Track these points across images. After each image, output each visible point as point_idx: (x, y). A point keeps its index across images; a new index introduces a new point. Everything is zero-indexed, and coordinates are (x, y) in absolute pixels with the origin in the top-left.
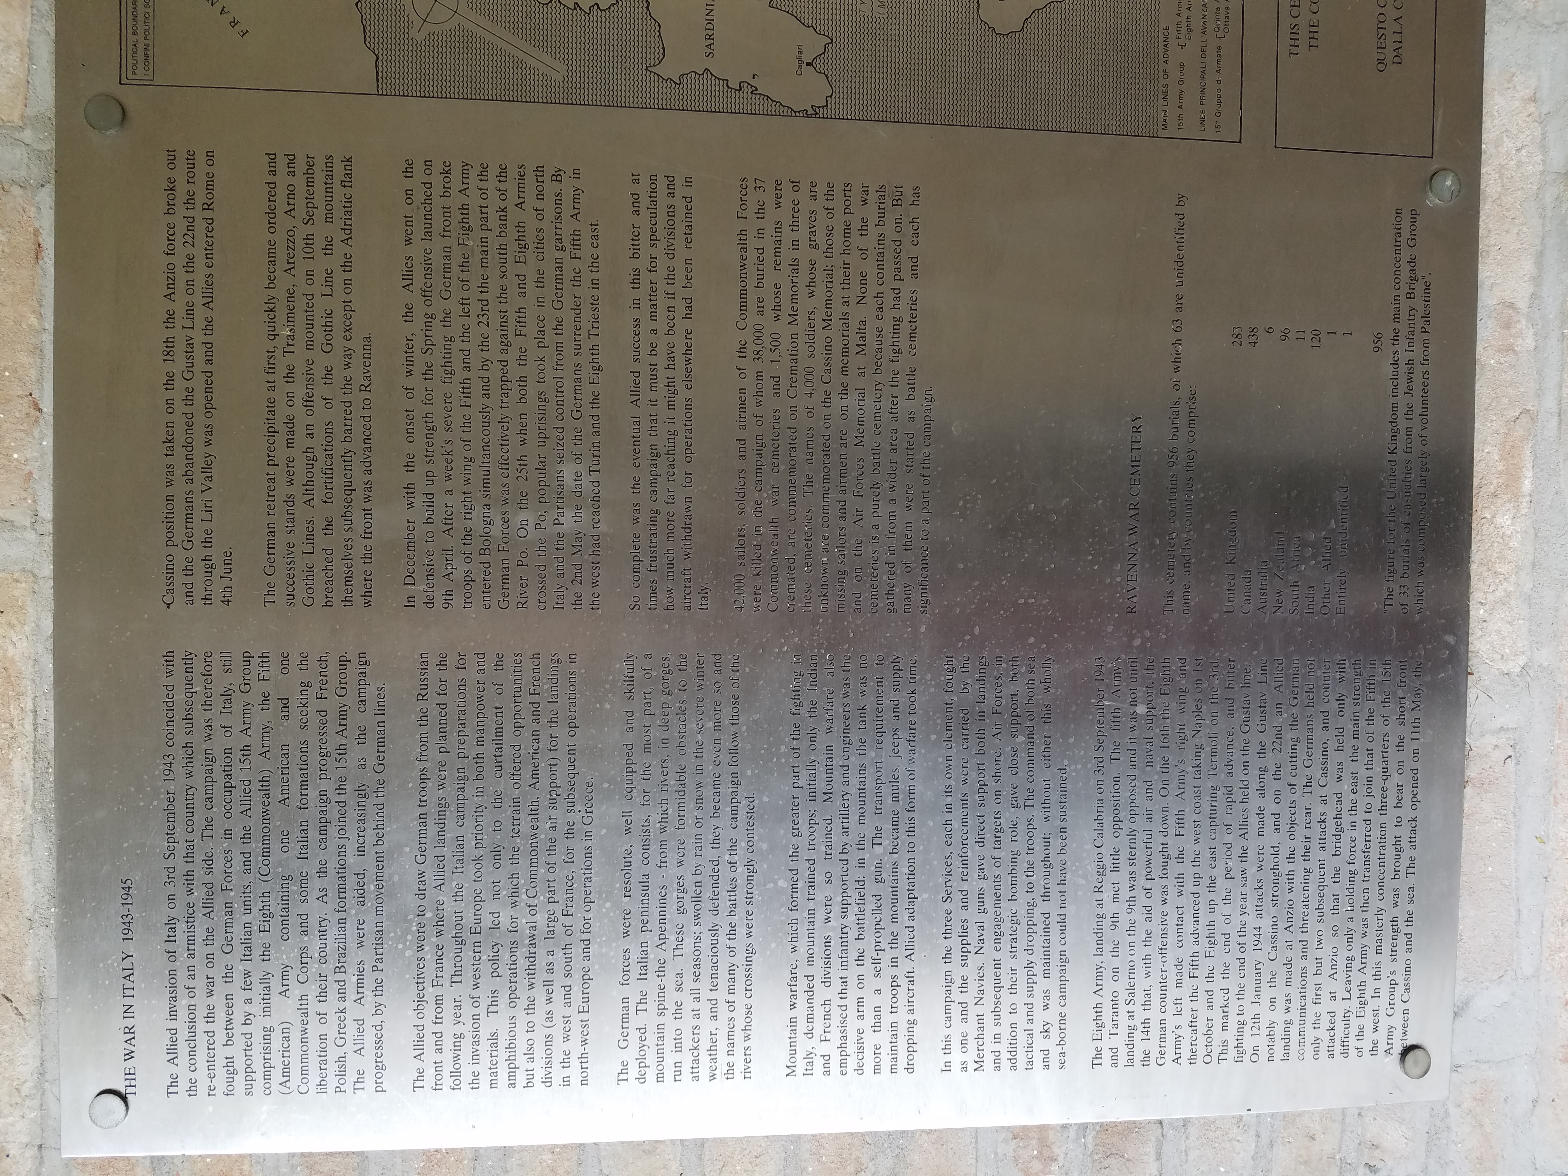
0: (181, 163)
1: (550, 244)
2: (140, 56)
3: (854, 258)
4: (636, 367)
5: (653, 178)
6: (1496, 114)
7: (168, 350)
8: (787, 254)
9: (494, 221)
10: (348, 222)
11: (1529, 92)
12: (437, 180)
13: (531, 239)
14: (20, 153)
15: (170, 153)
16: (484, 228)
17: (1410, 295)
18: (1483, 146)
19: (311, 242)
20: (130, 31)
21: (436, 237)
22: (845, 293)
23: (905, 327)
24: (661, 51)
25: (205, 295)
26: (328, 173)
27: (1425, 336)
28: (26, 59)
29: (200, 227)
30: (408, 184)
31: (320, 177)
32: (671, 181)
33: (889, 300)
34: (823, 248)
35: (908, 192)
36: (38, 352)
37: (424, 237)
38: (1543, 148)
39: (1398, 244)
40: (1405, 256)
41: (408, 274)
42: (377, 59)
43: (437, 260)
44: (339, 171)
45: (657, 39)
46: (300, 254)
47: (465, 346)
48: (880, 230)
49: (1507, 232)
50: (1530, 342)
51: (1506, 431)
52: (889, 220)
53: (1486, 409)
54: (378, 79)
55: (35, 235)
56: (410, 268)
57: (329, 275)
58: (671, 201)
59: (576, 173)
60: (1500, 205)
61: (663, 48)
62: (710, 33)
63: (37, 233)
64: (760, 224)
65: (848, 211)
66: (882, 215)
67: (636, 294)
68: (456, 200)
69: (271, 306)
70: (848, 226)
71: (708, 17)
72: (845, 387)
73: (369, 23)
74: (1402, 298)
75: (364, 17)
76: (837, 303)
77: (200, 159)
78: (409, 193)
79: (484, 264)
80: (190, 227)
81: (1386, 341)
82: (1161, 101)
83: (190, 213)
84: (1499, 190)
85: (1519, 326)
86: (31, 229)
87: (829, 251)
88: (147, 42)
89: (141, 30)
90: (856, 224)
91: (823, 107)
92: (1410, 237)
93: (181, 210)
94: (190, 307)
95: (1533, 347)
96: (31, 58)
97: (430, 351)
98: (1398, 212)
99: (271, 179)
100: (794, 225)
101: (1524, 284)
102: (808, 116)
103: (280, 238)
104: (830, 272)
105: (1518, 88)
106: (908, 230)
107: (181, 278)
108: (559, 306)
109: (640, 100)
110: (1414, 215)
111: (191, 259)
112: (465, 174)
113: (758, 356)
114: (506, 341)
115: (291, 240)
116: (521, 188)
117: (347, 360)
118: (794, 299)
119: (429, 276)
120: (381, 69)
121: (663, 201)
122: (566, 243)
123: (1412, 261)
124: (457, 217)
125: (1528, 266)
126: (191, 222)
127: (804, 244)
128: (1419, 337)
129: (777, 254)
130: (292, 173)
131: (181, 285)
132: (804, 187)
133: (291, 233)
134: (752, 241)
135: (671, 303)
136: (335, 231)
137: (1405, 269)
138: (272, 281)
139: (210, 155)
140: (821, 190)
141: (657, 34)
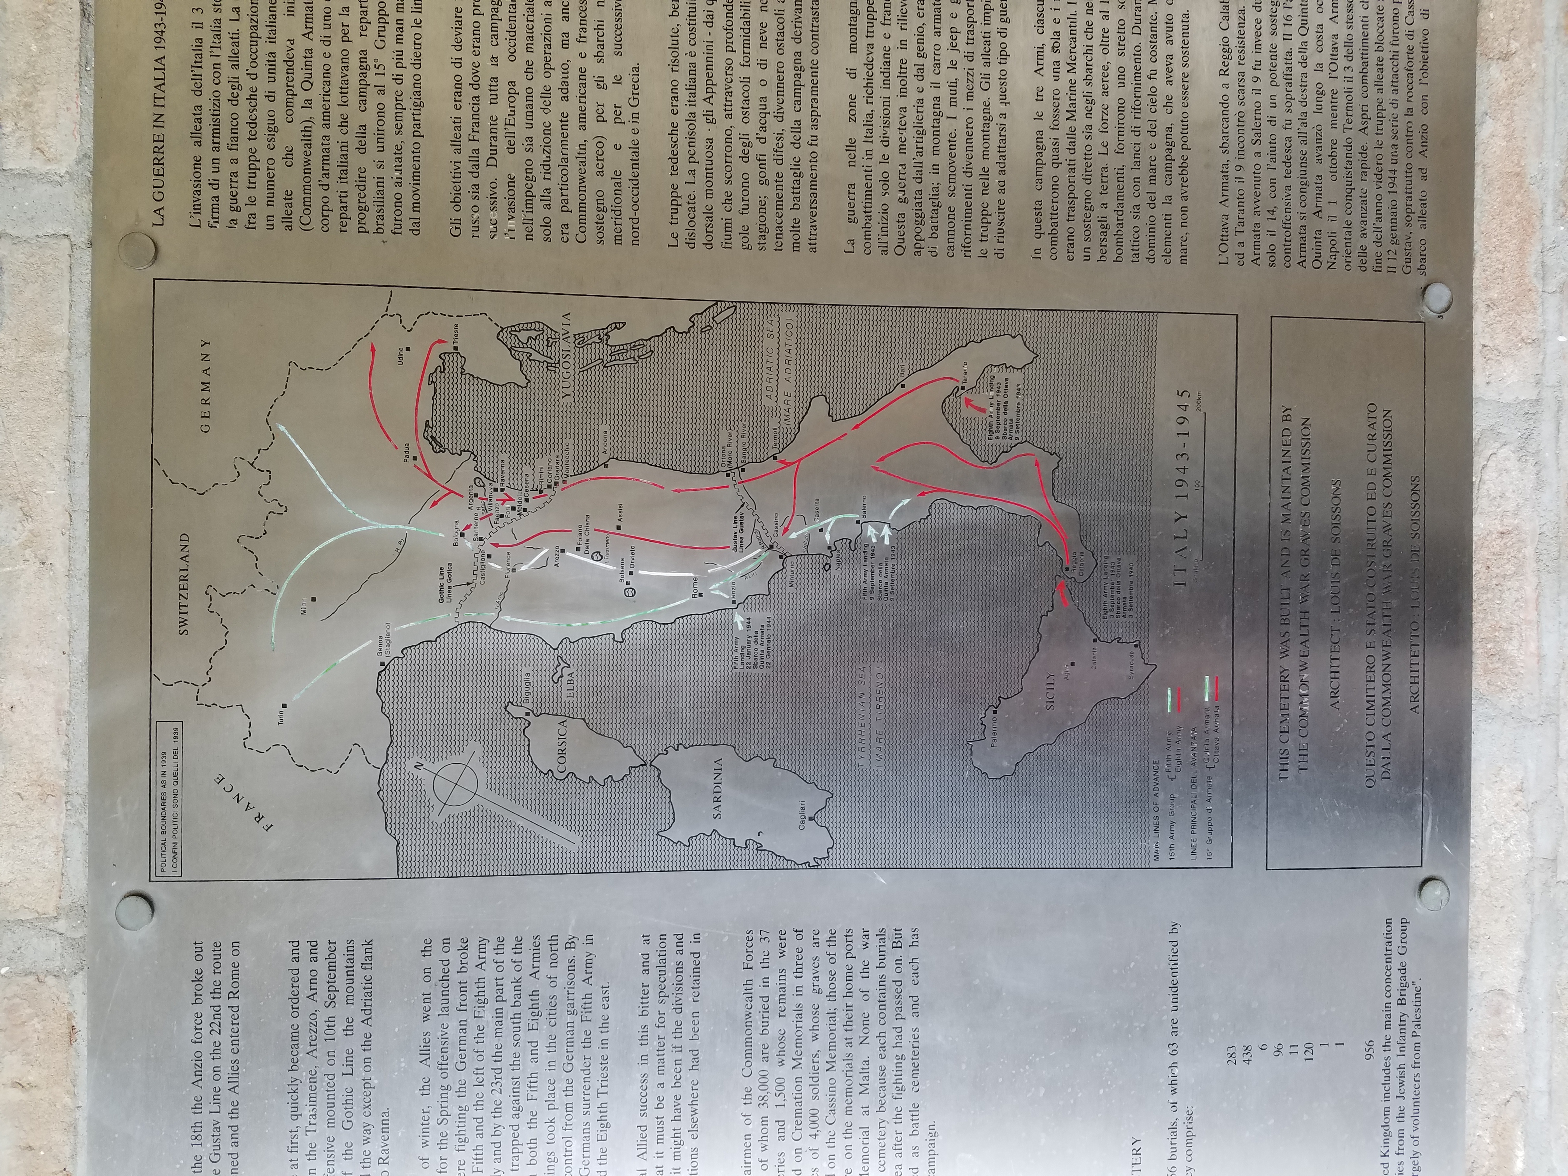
0: (208, 953)
1: (562, 1009)
2: (169, 855)
3: (856, 1000)
4: (644, 1121)
5: (663, 938)
6: (1485, 808)
7: (196, 1134)
8: (791, 1001)
9: (509, 993)
10: (368, 1003)
11: (1515, 784)
12: (454, 956)
13: (543, 1005)
14: (55, 943)
15: (197, 946)
16: (499, 999)
17: (1401, 1002)
18: (1472, 841)
19: (332, 1024)
20: (159, 831)
21: (452, 1011)
22: (849, 1035)
23: (907, 1066)
24: (672, 816)
25: (231, 1080)
26: (350, 957)
27: (1416, 1039)
28: (61, 853)
29: (226, 1015)
30: (426, 962)
31: (341, 961)
32: (680, 937)
33: (891, 1037)
34: (827, 991)
35: (907, 935)
36: (72, 1129)
37: (441, 1012)
38: (1532, 836)
39: (1389, 953)
40: (1395, 965)
41: (425, 1050)
42: (398, 844)
43: (453, 1034)
44: (360, 955)
45: (668, 805)
46: (321, 1035)
47: (479, 1114)
48: (881, 972)
49: (1496, 921)
50: (1520, 1025)
51: (1497, 1114)
52: (890, 962)
53: (1477, 1095)
54: (398, 863)
55: (69, 1019)
56: (427, 1043)
57: (350, 1054)
58: (679, 958)
59: (589, 940)
60: (1490, 896)
61: (674, 813)
62: (718, 795)
63: (70, 1016)
64: (765, 973)
65: (849, 955)
66: (882, 957)
67: (645, 1050)
68: (473, 973)
69: (294, 1088)
70: (850, 970)
71: (716, 781)
72: (850, 1127)
73: (390, 810)
74: (1394, 1005)
75: (386, 805)
76: (841, 1045)
77: (226, 950)
78: (427, 971)
79: (498, 1034)
80: (217, 1015)
81: (1378, 1047)
82: (1153, 833)
83: (216, 1002)
84: (1488, 881)
85: (1508, 1011)
86: (65, 1015)
87: (832, 995)
88: (175, 840)
89: (169, 828)
90: (858, 967)
91: (824, 858)
92: (1400, 945)
93: (207, 999)
94: (217, 1091)
95: (1523, 1029)
96: (66, 852)
97: (445, 1121)
98: (1389, 922)
99: (295, 965)
100: (798, 973)
101: (1514, 970)
102: (811, 868)
103: (302, 1021)
104: (833, 1015)
105: (1505, 780)
106: (907, 969)
107: (208, 1065)
108: (569, 1068)
109: (651, 864)
110: (1404, 923)
111: (217, 1046)
112: (481, 949)
113: (763, 1102)
114: (517, 1106)
115: (313, 1023)
116: (536, 957)
117: (367, 1135)
118: (798, 1044)
119: (446, 1050)
120: (401, 853)
121: (672, 959)
122: (578, 1005)
123: (1403, 969)
124: (473, 990)
125: (1518, 952)
126: (217, 1009)
127: (807, 990)
128: (1410, 1041)
129: (781, 1000)
130: (315, 959)
131: (208, 1071)
132: (808, 936)
133: (313, 1017)
134: (758, 989)
135: (679, 1056)
136: (355, 1011)
137: (1396, 976)
138: (295, 1064)
139: (235, 945)
140: (824, 937)
141: (668, 800)
